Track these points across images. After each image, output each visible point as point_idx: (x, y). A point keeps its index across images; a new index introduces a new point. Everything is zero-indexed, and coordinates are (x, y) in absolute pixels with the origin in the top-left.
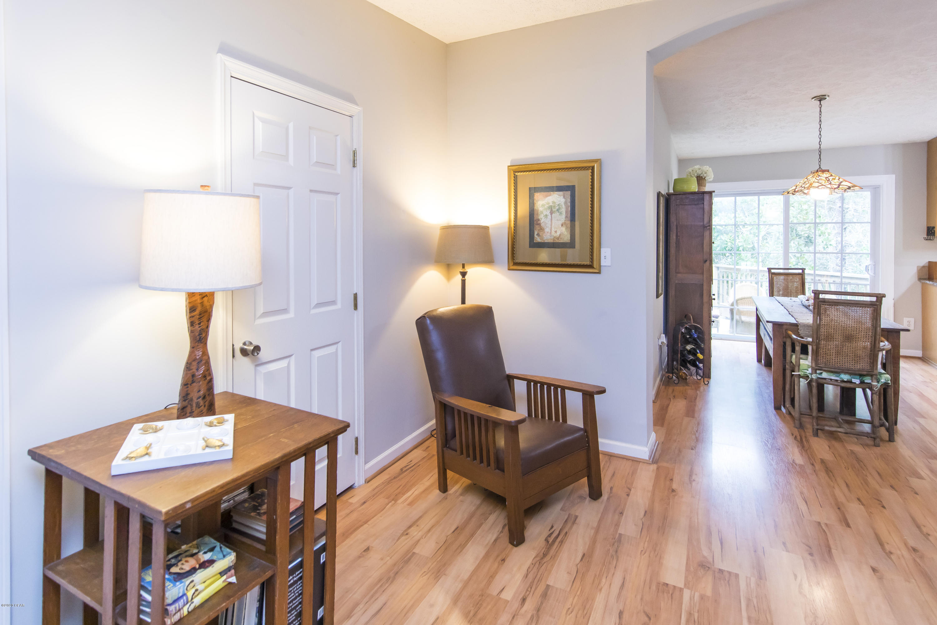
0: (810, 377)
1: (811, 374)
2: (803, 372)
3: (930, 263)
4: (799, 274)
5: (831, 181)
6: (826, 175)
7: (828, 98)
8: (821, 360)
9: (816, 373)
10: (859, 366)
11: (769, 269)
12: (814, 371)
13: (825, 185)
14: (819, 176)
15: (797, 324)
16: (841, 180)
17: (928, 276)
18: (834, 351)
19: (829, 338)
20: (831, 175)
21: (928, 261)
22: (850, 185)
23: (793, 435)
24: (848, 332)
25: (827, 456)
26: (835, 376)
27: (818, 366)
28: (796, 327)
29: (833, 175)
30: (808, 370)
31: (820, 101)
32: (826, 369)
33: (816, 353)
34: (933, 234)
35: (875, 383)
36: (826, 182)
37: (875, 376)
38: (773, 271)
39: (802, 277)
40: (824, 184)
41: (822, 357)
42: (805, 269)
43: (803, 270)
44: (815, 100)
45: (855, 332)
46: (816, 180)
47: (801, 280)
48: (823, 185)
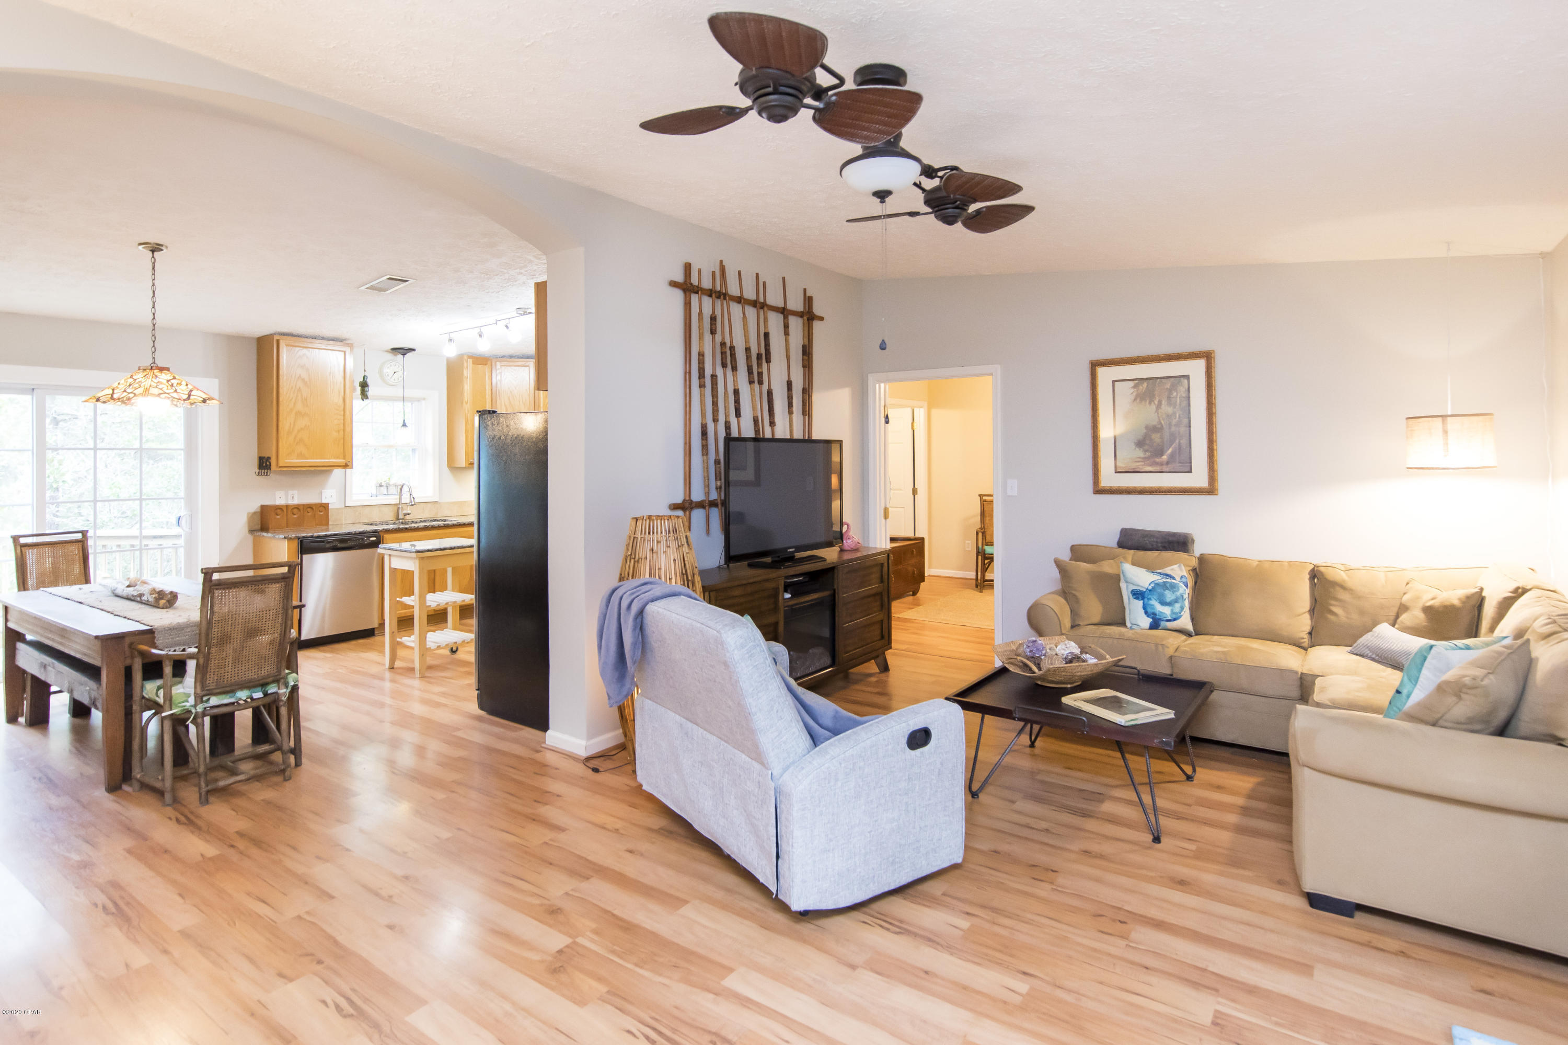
0: (194, 711)
1: (195, 706)
2: (179, 707)
3: (263, 507)
4: (77, 541)
5: (177, 388)
6: (164, 376)
7: (165, 250)
8: (211, 680)
9: (202, 702)
10: (263, 673)
11: (15, 539)
12: (199, 701)
13: (168, 394)
14: (156, 376)
15: (151, 629)
16: (190, 387)
17: (260, 526)
18: (231, 660)
19: (225, 639)
20: (174, 378)
21: (259, 505)
22: (205, 396)
23: (170, 819)
24: (250, 625)
25: (242, 824)
26: (228, 697)
27: (207, 690)
28: (151, 635)
29: (177, 377)
30: (188, 702)
31: (153, 251)
32: (218, 691)
33: (202, 671)
34: (268, 467)
35: (282, 691)
36: (170, 387)
37: (282, 680)
38: (23, 541)
39: (83, 547)
40: (167, 391)
41: (212, 674)
42: (87, 531)
43: (84, 533)
44: (144, 248)
45: (260, 623)
46: (153, 383)
47: (81, 551)
48: (165, 393)
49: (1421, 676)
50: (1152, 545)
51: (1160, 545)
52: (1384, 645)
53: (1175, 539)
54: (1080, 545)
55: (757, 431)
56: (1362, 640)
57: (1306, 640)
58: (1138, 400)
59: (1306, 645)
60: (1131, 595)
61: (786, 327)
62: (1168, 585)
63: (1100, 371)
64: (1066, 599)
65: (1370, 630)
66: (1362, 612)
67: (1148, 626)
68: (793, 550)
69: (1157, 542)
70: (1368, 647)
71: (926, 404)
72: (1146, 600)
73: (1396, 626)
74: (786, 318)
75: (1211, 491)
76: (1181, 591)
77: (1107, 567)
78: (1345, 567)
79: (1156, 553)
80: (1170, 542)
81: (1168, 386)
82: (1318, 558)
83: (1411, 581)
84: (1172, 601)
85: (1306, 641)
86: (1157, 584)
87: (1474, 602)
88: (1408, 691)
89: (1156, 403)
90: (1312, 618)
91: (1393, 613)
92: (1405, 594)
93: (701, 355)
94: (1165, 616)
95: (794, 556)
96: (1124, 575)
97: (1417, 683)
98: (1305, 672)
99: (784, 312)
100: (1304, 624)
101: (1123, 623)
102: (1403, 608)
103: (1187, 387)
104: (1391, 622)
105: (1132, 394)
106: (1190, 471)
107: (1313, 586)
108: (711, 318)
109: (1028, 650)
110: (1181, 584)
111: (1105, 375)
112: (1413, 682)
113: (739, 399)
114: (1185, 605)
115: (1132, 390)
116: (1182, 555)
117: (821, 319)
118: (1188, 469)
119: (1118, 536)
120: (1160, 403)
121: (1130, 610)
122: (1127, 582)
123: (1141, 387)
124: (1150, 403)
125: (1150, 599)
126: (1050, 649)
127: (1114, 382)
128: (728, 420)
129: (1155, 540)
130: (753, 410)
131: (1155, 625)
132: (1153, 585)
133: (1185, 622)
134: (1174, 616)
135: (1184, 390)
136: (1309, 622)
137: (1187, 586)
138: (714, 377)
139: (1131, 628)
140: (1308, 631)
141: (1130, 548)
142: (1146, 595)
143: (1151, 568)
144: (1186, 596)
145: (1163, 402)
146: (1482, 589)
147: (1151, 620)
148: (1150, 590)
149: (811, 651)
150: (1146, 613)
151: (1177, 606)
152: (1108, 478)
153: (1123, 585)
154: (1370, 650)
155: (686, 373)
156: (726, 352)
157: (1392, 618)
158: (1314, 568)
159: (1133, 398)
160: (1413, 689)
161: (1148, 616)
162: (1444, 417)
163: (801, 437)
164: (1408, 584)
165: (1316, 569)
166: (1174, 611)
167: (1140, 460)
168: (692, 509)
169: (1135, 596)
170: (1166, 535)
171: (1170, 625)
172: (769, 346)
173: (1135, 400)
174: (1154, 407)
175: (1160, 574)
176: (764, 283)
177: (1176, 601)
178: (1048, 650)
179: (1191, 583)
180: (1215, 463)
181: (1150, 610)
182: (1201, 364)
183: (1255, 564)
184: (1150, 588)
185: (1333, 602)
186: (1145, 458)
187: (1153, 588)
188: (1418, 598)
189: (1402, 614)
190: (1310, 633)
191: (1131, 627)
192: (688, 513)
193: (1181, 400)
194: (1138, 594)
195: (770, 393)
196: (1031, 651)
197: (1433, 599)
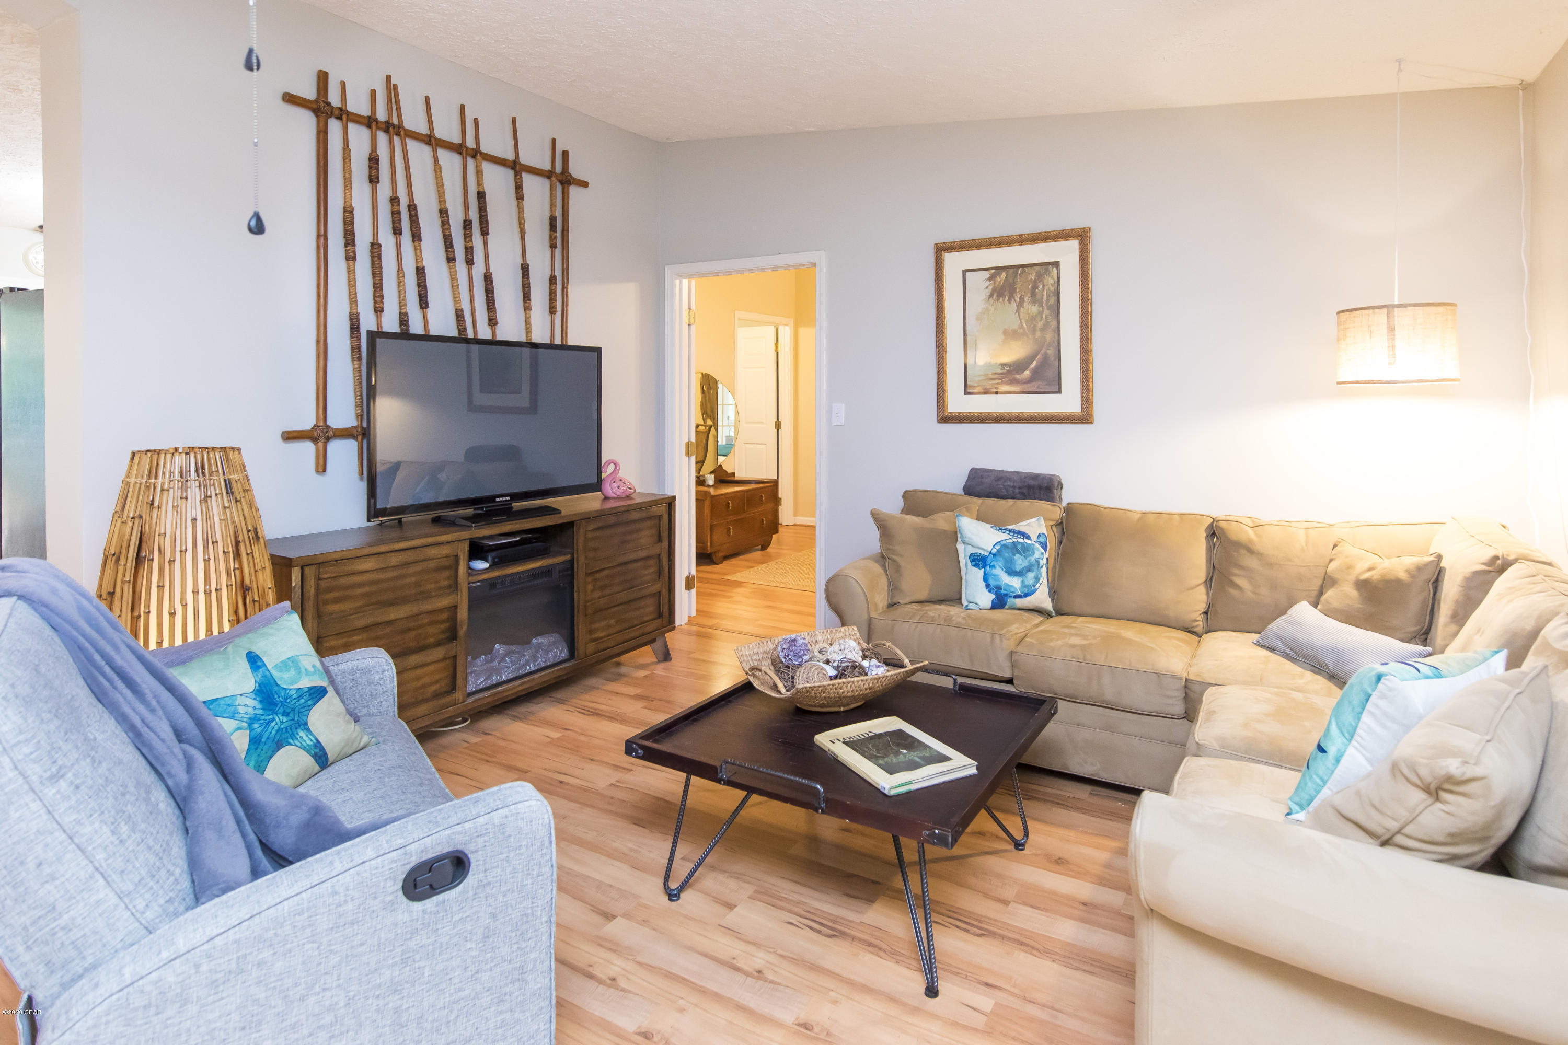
49: (1360, 725)
50: (1007, 491)
51: (1017, 491)
52: (1302, 637)
53: (1035, 483)
54: (916, 491)
55: (462, 329)
56: (1273, 626)
57: (1200, 623)
58: (995, 296)
59: (1199, 629)
60: (969, 561)
61: (519, 187)
62: (1019, 547)
63: (948, 257)
64: (884, 567)
65: (1285, 613)
66: (1274, 586)
67: (989, 605)
68: (508, 498)
69: (1014, 487)
70: (1281, 638)
71: (792, 322)
72: (988, 567)
73: (1319, 607)
74: (518, 175)
75: (1084, 418)
76: (1037, 555)
77: (940, 521)
78: (1253, 522)
79: (1010, 502)
80: (1030, 487)
81: (1033, 277)
82: (1217, 510)
83: (1340, 542)
84: (1023, 569)
85: (1200, 626)
86: (1004, 546)
87: (1429, 575)
88: (1339, 750)
89: (1017, 299)
90: (1208, 594)
91: (1315, 587)
92: (1331, 560)
93: (348, 212)
94: (1012, 590)
95: (512, 508)
96: (961, 534)
97: (1352, 737)
98: (1191, 677)
99: (516, 167)
100: (1199, 599)
101: (957, 600)
102: (1328, 582)
103: (1056, 278)
104: (1312, 600)
105: (987, 287)
106: (1059, 392)
107: (1211, 548)
108: (370, 159)
109: (783, 654)
110: (1037, 545)
111: (954, 262)
112: (1346, 735)
113: (425, 281)
114: (1041, 574)
115: (988, 283)
116: (1044, 505)
117: (585, 184)
118: (1056, 388)
119: (966, 477)
120: (1022, 299)
121: (967, 582)
122: (964, 543)
123: (998, 279)
124: (1009, 301)
125: (993, 567)
126: (820, 652)
127: (965, 272)
128: (404, 311)
129: (1011, 484)
130: (455, 300)
131: (999, 603)
132: (998, 547)
133: (1042, 598)
134: (1026, 590)
135: (1052, 282)
136: (1204, 597)
137: (1045, 548)
138: (375, 248)
139: (967, 608)
140: (1203, 610)
141: (978, 495)
142: (988, 561)
143: (998, 523)
144: (1043, 562)
145: (1026, 299)
146: (1440, 557)
147: (994, 596)
148: (994, 555)
149: (534, 641)
150: (987, 586)
151: (1031, 575)
152: (957, 403)
153: (960, 547)
154: (1282, 642)
155: (319, 236)
156: (399, 212)
157: (1314, 593)
158: (1213, 522)
159: (988, 294)
160: (1347, 746)
161: (990, 591)
162: (1389, 307)
163: (547, 341)
164: (1335, 546)
165: (1215, 524)
166: (1026, 583)
167: (996, 376)
168: (328, 439)
169: (974, 563)
170: (1025, 477)
171: (1019, 602)
172: (486, 211)
173: (991, 296)
174: (1014, 305)
175: (1010, 531)
176: (476, 121)
177: (1029, 569)
178: (816, 653)
179: (1052, 543)
180: (1090, 381)
181: (992, 583)
182: (1074, 244)
183: (1137, 516)
184: (994, 551)
185: (1236, 571)
186: (1002, 374)
187: (999, 551)
188: (1350, 567)
189: (1327, 590)
190: (1206, 613)
191: (967, 606)
192: (321, 445)
193: (1048, 296)
194: (978, 560)
195: (488, 279)
196: (786, 656)
197: (1370, 569)
